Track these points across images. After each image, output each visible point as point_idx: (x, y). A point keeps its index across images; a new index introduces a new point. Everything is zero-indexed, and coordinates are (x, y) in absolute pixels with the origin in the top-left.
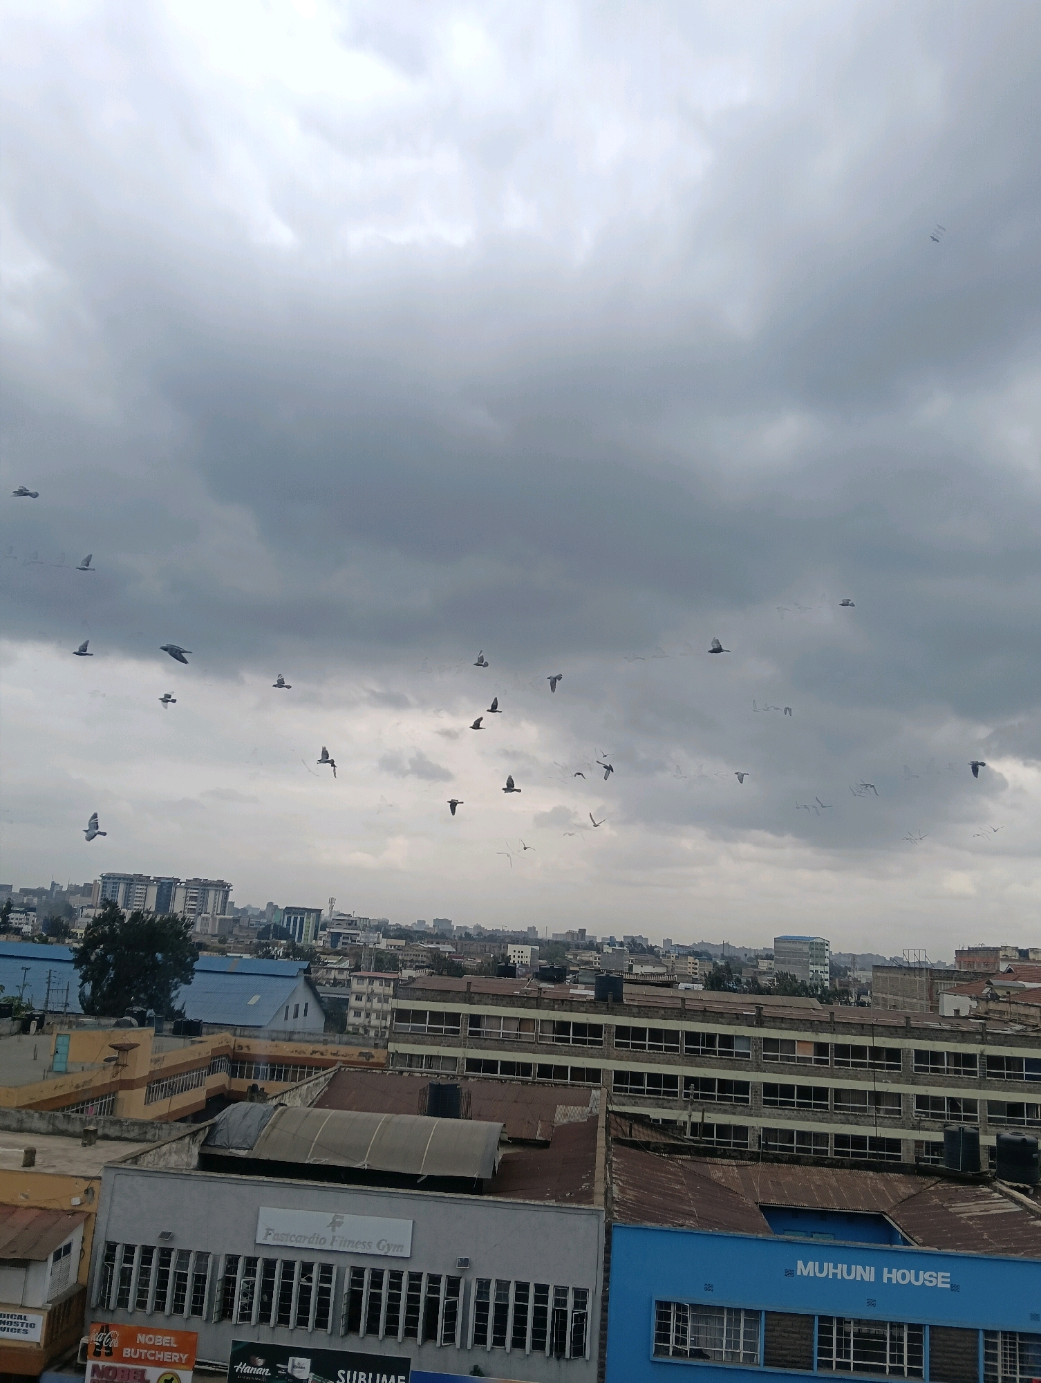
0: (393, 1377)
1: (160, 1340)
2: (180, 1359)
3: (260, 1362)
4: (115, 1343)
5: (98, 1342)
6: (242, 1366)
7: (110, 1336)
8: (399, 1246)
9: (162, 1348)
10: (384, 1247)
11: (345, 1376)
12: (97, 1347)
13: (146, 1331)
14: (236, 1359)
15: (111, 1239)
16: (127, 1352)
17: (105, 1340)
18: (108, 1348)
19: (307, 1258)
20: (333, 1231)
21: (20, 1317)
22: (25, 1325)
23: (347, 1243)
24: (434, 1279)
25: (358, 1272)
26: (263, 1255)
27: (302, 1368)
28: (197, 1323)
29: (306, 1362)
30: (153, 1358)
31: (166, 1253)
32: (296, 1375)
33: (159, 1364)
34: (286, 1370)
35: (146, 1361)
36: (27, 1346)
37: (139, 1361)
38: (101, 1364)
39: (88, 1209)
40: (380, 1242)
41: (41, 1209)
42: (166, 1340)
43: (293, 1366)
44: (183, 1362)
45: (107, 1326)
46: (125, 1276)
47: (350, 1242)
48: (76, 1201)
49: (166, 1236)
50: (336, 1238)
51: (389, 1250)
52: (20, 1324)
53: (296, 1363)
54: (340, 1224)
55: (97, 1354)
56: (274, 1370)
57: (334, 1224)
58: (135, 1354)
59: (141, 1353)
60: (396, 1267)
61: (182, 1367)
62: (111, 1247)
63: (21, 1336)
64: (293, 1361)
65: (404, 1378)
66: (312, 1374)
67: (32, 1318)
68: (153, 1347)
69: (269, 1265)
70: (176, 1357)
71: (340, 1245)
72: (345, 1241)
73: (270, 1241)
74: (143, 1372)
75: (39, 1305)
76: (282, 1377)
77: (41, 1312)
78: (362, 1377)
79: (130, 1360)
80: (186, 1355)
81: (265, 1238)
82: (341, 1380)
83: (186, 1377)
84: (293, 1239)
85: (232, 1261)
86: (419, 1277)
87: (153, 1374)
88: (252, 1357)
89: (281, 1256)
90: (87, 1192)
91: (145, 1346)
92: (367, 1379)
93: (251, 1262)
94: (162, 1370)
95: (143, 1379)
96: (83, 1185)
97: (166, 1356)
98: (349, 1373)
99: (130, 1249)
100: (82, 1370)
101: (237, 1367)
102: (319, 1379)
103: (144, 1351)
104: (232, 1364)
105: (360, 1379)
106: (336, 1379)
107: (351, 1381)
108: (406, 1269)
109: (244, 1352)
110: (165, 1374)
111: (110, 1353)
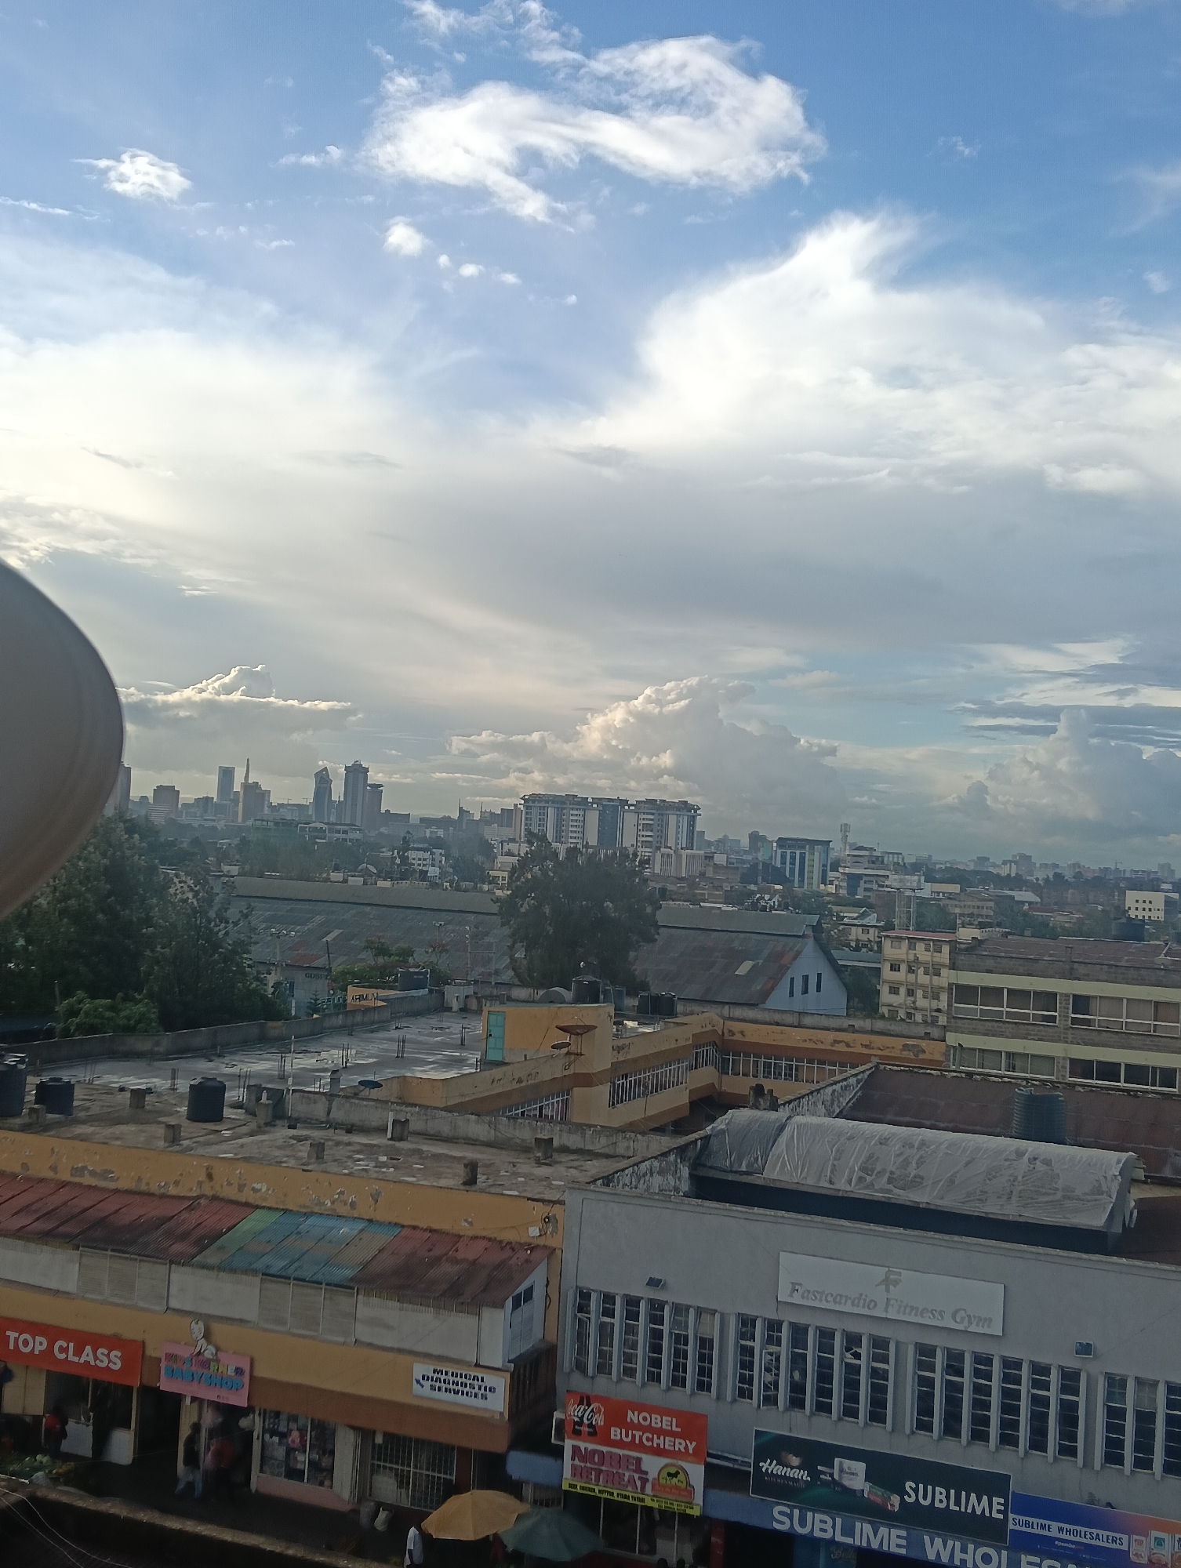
0: (985, 1498)
1: (656, 1421)
2: (686, 1447)
3: (795, 1461)
4: (599, 1420)
5: (577, 1416)
6: (770, 1465)
7: (592, 1410)
8: (986, 1319)
9: (661, 1432)
10: (963, 1319)
11: (916, 1491)
12: (576, 1423)
13: (639, 1408)
14: (762, 1453)
15: (585, 1283)
16: (615, 1433)
17: (586, 1416)
18: (590, 1425)
19: (853, 1327)
20: (888, 1291)
21: (475, 1378)
22: (483, 1388)
23: (908, 1310)
24: (1040, 1369)
25: (926, 1352)
26: (788, 1317)
27: (853, 1474)
28: (704, 1403)
29: (860, 1467)
30: (650, 1444)
31: (657, 1306)
32: (846, 1482)
33: (659, 1452)
34: (832, 1475)
35: (641, 1447)
36: (487, 1415)
37: (631, 1445)
38: (582, 1445)
39: (551, 1242)
40: (956, 1311)
41: (490, 1239)
42: (666, 1422)
43: (841, 1471)
44: (691, 1451)
45: (588, 1398)
46: (605, 1332)
47: (912, 1308)
48: (534, 1231)
49: (654, 1283)
50: (892, 1302)
51: (970, 1323)
52: (477, 1388)
53: (845, 1466)
54: (896, 1283)
55: (577, 1433)
56: (814, 1474)
57: (887, 1282)
58: (627, 1436)
59: (634, 1437)
60: (981, 1348)
61: (689, 1459)
62: (584, 1296)
63: (478, 1403)
64: (841, 1463)
65: (1002, 1501)
66: (868, 1485)
67: (490, 1379)
68: (649, 1429)
69: (799, 1333)
70: (680, 1445)
71: (898, 1312)
72: (905, 1307)
73: (797, 1299)
74: (639, 1460)
75: (499, 1365)
76: (825, 1483)
77: (502, 1373)
78: (941, 1493)
79: (620, 1444)
80: (694, 1443)
81: (791, 1295)
82: (910, 1496)
83: (696, 1473)
84: (829, 1298)
85: (747, 1324)
86: (1018, 1365)
87: (653, 1465)
88: (783, 1454)
89: (814, 1321)
90: (547, 1220)
91: (639, 1427)
92: (948, 1497)
93: (774, 1326)
94: (664, 1461)
95: (639, 1470)
96: (541, 1210)
97: (667, 1443)
98: (921, 1486)
99: (609, 1298)
100: (558, 1453)
101: (764, 1466)
102: (879, 1491)
103: (638, 1434)
104: (757, 1461)
105: (938, 1497)
106: (902, 1492)
107: (925, 1498)
108: (997, 1352)
109: (772, 1446)
110: (666, 1466)
111: (593, 1432)
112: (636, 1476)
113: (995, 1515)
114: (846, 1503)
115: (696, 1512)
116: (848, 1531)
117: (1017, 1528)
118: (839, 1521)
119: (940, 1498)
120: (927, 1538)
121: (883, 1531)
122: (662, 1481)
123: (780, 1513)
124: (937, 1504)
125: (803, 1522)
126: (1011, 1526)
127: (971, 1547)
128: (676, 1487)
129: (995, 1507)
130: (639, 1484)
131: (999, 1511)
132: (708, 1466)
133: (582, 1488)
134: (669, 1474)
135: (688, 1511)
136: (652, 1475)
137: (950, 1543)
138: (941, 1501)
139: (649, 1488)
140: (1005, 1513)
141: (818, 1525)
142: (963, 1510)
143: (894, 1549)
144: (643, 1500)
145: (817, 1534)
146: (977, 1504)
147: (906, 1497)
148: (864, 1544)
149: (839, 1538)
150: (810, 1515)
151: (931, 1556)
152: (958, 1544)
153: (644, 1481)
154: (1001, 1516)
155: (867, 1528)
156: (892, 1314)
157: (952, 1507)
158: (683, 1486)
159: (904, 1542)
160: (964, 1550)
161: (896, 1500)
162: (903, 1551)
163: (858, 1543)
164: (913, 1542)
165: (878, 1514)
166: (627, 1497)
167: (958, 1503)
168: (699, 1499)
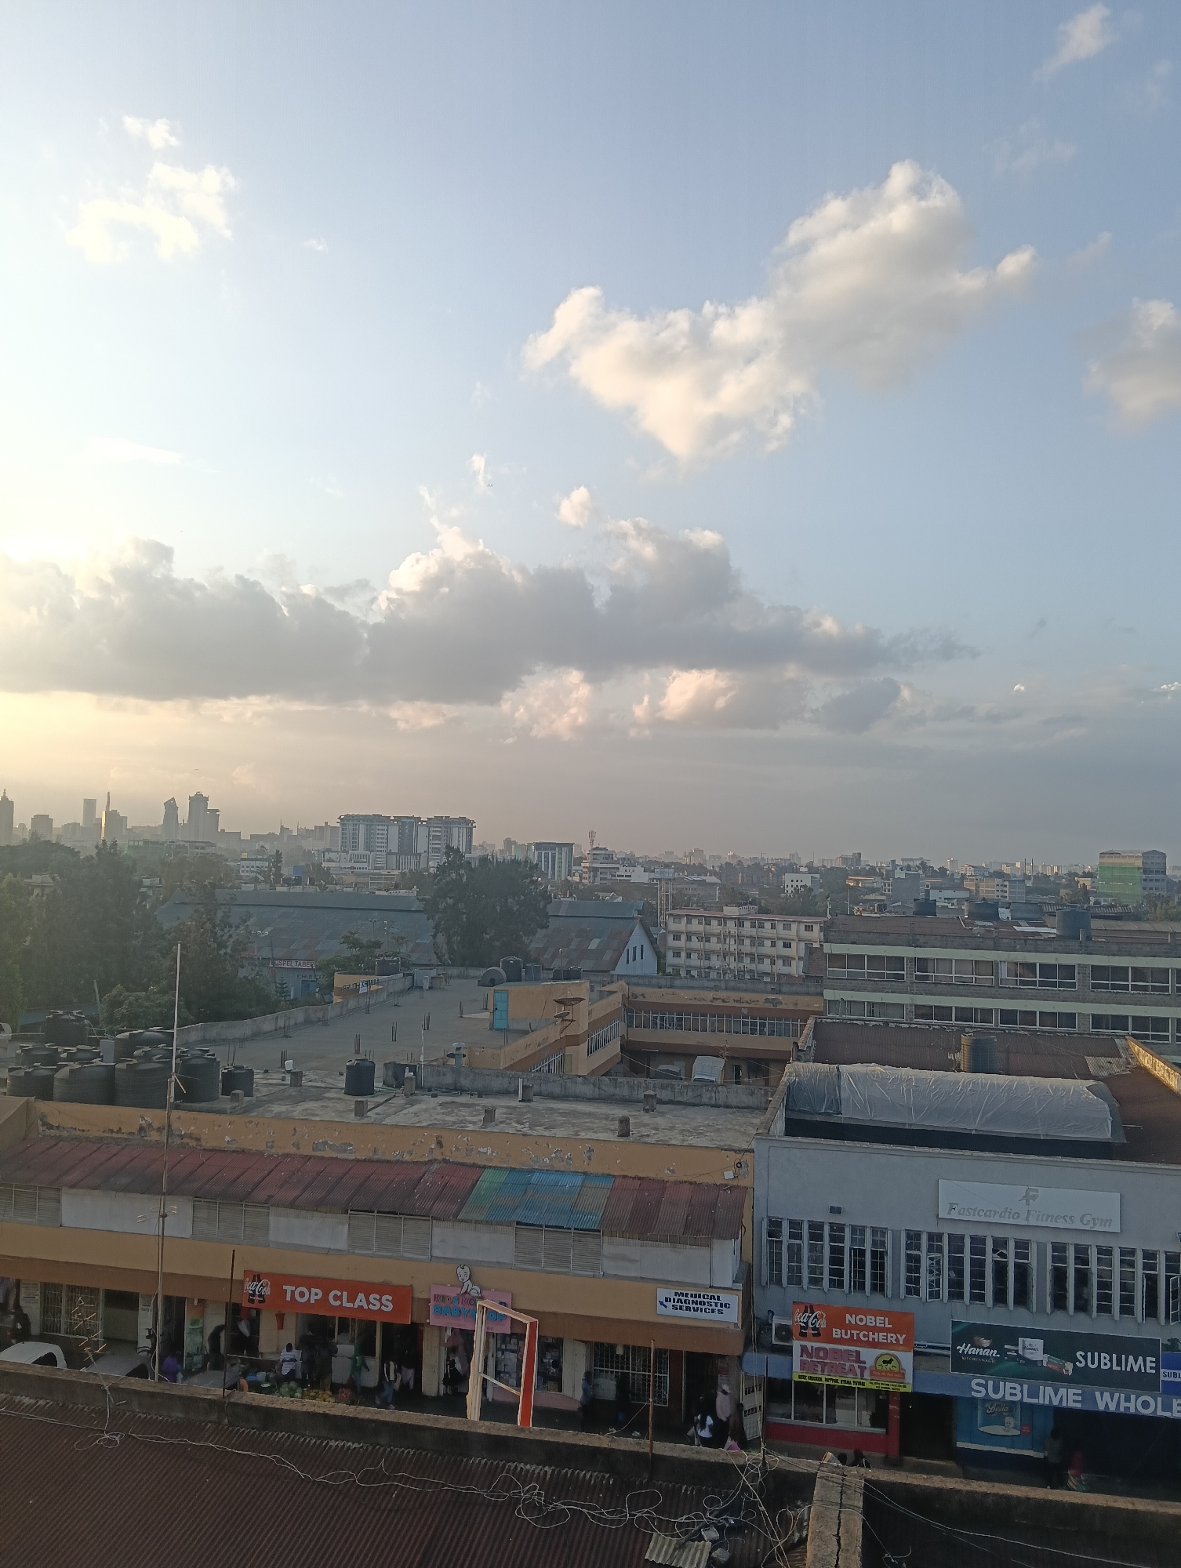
0: (1140, 1358)
1: (870, 1321)
2: (897, 1340)
3: (986, 1343)
4: (822, 1324)
5: (803, 1322)
6: (966, 1347)
7: (816, 1316)
8: (1107, 1221)
9: (875, 1329)
10: (1089, 1221)
11: (1085, 1358)
12: (802, 1327)
13: (855, 1312)
14: (958, 1339)
15: (775, 1214)
16: (837, 1333)
17: (810, 1321)
18: (814, 1329)
19: (1000, 1233)
20: (1028, 1203)
21: (712, 1297)
22: (719, 1305)
23: (1045, 1217)
24: (1149, 1255)
25: (1059, 1249)
26: (947, 1230)
27: (1034, 1349)
28: (911, 1304)
29: (1039, 1343)
30: (867, 1339)
31: (837, 1231)
32: (1028, 1356)
33: (874, 1345)
34: (1017, 1351)
35: (858, 1342)
36: (723, 1326)
37: (851, 1341)
38: (809, 1344)
39: (742, 1183)
40: (1084, 1216)
41: (691, 1183)
42: (879, 1321)
43: (1024, 1348)
44: (901, 1343)
45: (811, 1307)
46: (795, 1253)
47: (1048, 1216)
48: (729, 1175)
49: (836, 1210)
50: (1032, 1213)
51: (1095, 1224)
52: (714, 1304)
53: (1027, 1344)
54: (1034, 1198)
55: (803, 1335)
56: (1002, 1352)
57: (1027, 1198)
58: (846, 1334)
59: (852, 1335)
60: (1104, 1242)
61: (901, 1348)
62: (775, 1226)
63: (716, 1316)
64: (1024, 1341)
65: (1154, 1359)
66: (1047, 1356)
67: (725, 1298)
68: (866, 1328)
69: (956, 1242)
70: (892, 1338)
71: (1037, 1220)
72: (1043, 1216)
73: (954, 1215)
74: (858, 1353)
75: (729, 1284)
76: (1013, 1359)
77: (735, 1292)
78: (1105, 1358)
79: (841, 1341)
80: (904, 1336)
81: (949, 1213)
82: (1081, 1362)
83: (906, 1359)
84: (981, 1213)
85: (913, 1238)
86: (1132, 1252)
87: (869, 1355)
88: (976, 1338)
89: (968, 1232)
90: (739, 1165)
91: (856, 1327)
92: (1111, 1361)
93: (935, 1238)
94: (879, 1352)
95: (858, 1360)
96: (734, 1157)
97: (881, 1337)
98: (1089, 1354)
99: (795, 1225)
100: (788, 1351)
101: (961, 1348)
102: (1055, 1360)
103: (855, 1332)
104: (954, 1345)
105: (1103, 1361)
106: (1074, 1360)
107: (1093, 1363)
108: (1116, 1245)
109: (966, 1333)
110: (882, 1355)
111: (817, 1334)
112: (856, 1365)
113: (1148, 1370)
114: (1029, 1372)
115: (909, 1389)
116: (1033, 1393)
117: (1167, 1379)
118: (1026, 1387)
119: (1105, 1361)
120: (1098, 1394)
121: (1062, 1391)
122: (879, 1368)
123: (977, 1384)
124: (1103, 1367)
125: (996, 1390)
126: (1162, 1378)
127: (1133, 1397)
128: (891, 1371)
129: (1149, 1365)
130: (858, 1371)
131: (1151, 1368)
132: (916, 1354)
133: (811, 1378)
134: (885, 1362)
135: (902, 1390)
136: (870, 1363)
137: (1116, 1395)
138: (1105, 1364)
139: (867, 1374)
140: (1157, 1368)
141: (1008, 1391)
142: (1123, 1369)
143: (1071, 1404)
144: (863, 1384)
145: (1008, 1398)
146: (1133, 1364)
147: (1077, 1363)
148: (1047, 1402)
149: (1026, 1400)
150: (1002, 1384)
151: (1101, 1407)
152: (1123, 1396)
153: (863, 1369)
154: (1154, 1371)
155: (1049, 1390)
156: (1032, 1222)
157: (1115, 1368)
158: (897, 1370)
159: (1080, 1398)
160: (1128, 1400)
161: (1069, 1366)
162: (1079, 1406)
163: (1041, 1402)
164: (1088, 1397)
165: (1055, 1378)
166: (849, 1382)
167: (1119, 1364)
168: (909, 1378)
